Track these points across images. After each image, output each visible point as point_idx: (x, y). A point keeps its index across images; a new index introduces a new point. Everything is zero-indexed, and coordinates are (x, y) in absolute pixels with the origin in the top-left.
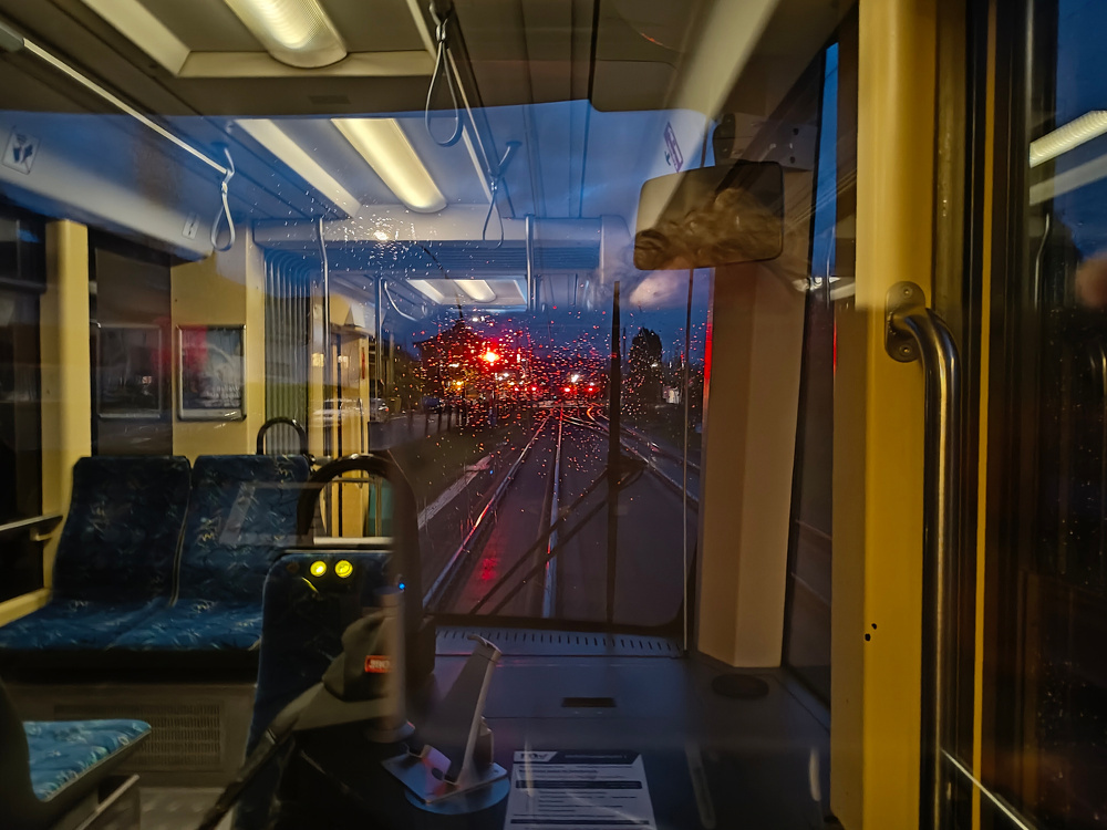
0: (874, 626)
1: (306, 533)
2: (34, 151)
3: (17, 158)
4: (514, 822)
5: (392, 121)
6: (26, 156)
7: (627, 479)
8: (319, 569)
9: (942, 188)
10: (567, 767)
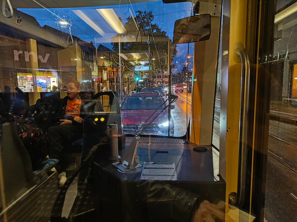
0: (229, 128)
1: (93, 111)
2: (22, 20)
3: (18, 23)
4: (143, 175)
5: (112, 9)
6: (20, 22)
7: (173, 100)
8: (96, 120)
9: (249, 18)
10: (156, 165)
